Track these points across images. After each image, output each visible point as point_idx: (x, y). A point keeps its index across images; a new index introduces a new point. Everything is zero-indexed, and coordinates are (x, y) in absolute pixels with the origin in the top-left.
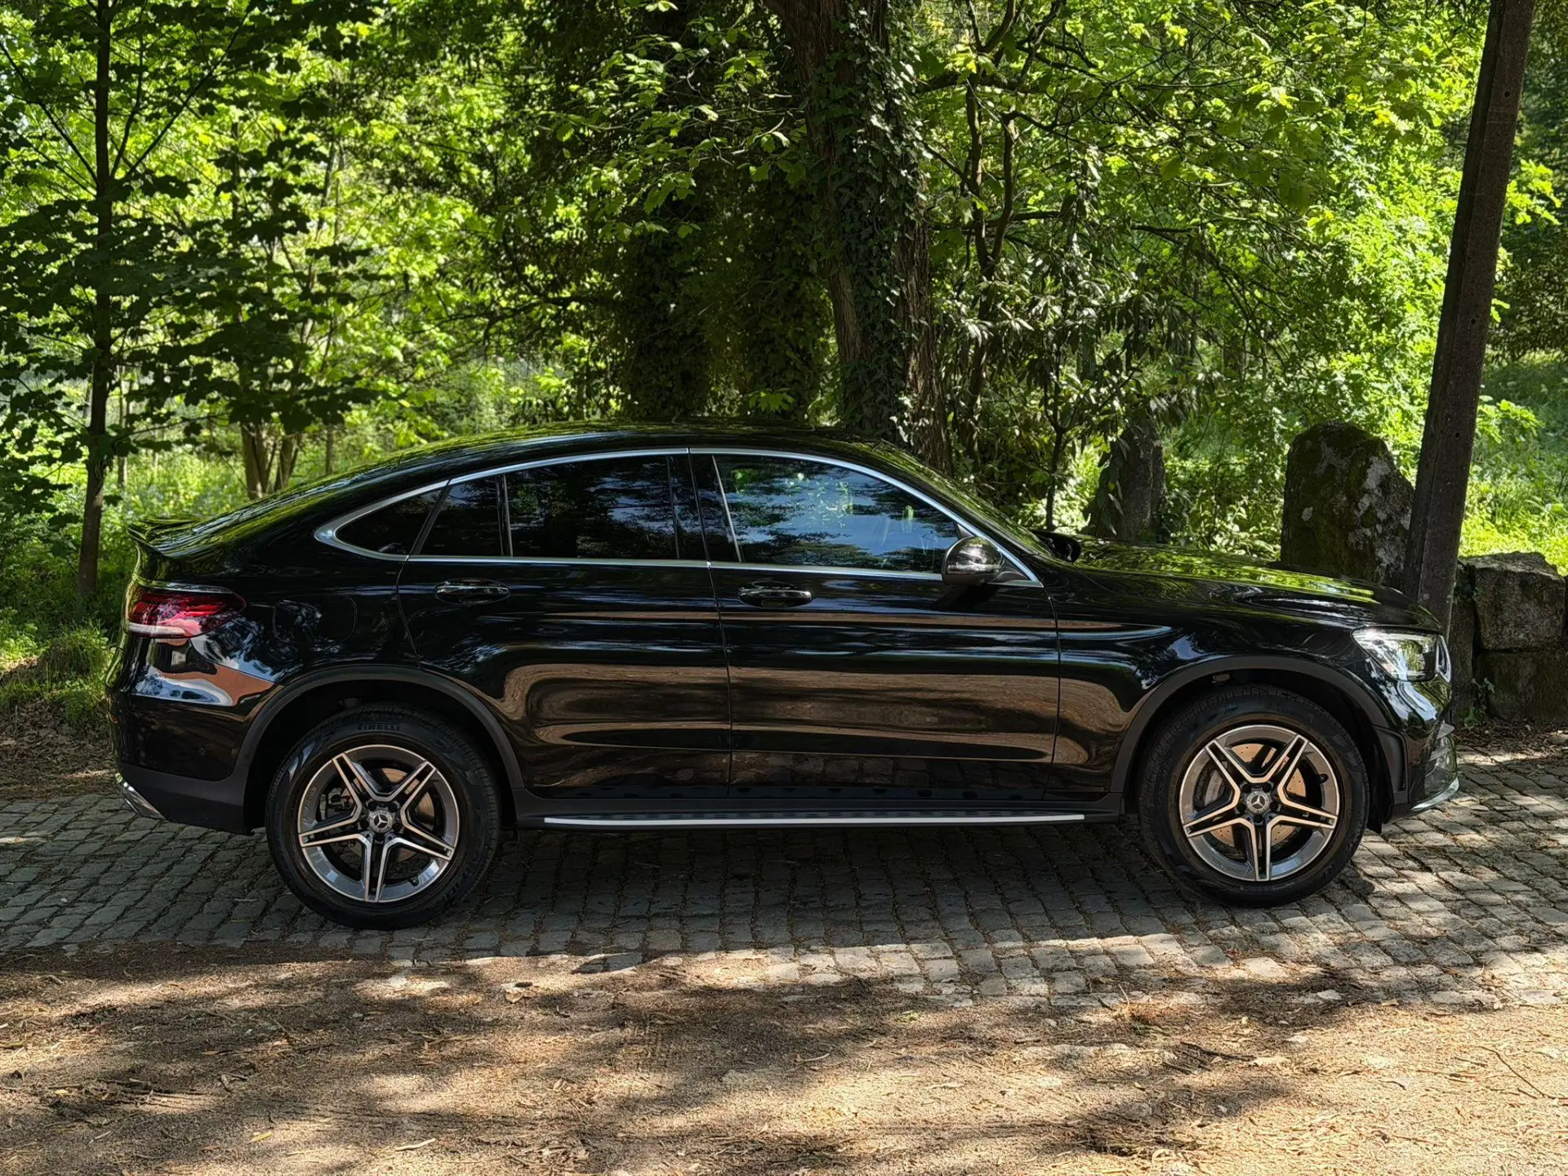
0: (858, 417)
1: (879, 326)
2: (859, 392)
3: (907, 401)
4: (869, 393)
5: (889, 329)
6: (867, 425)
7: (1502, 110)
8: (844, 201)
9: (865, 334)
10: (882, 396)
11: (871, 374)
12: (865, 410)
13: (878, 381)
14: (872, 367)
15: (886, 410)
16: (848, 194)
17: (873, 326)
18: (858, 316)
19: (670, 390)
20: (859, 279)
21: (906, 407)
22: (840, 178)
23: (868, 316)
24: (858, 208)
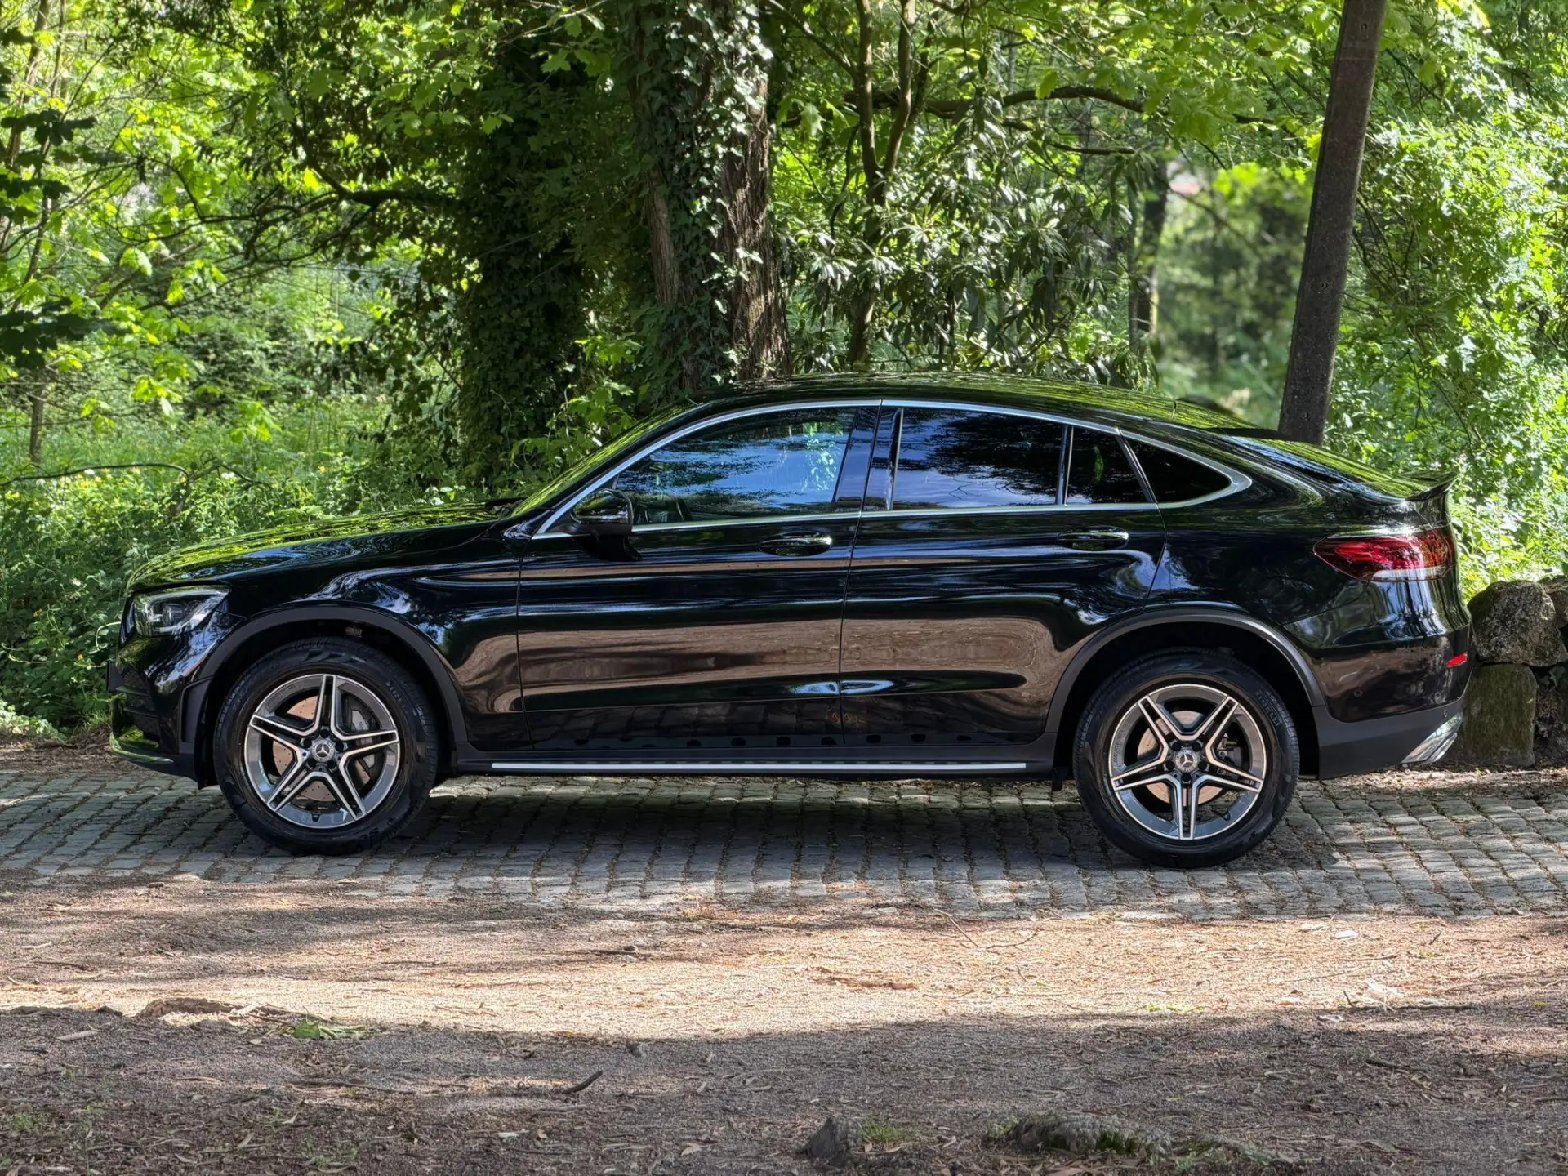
0: (676, 374)
1: (699, 261)
2: (675, 342)
3: (733, 355)
4: (687, 345)
5: (713, 266)
6: (687, 382)
7: (1358, 45)
8: (656, 106)
9: (683, 269)
10: (703, 348)
11: (691, 320)
12: (685, 365)
13: (699, 329)
14: (692, 312)
15: (708, 366)
16: (660, 98)
17: (692, 262)
18: (675, 247)
19: (527, 330)
20: (675, 202)
21: (733, 363)
22: (653, 77)
23: (686, 248)
24: (673, 116)
